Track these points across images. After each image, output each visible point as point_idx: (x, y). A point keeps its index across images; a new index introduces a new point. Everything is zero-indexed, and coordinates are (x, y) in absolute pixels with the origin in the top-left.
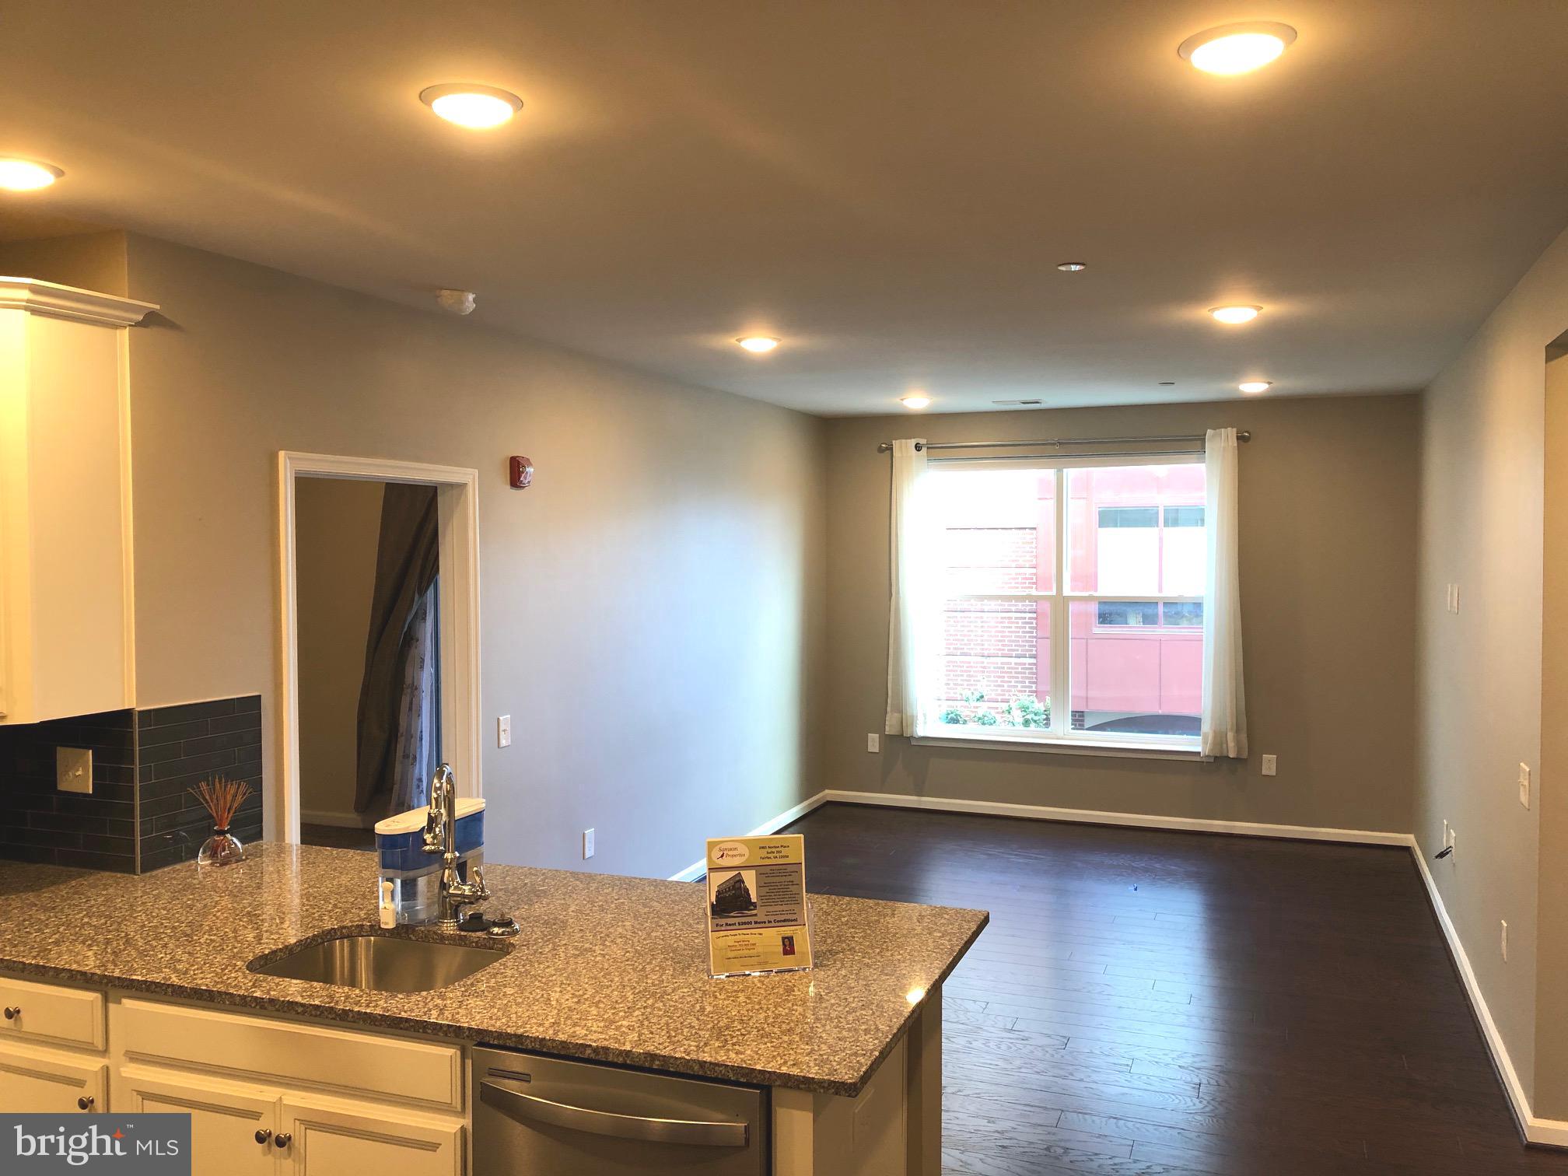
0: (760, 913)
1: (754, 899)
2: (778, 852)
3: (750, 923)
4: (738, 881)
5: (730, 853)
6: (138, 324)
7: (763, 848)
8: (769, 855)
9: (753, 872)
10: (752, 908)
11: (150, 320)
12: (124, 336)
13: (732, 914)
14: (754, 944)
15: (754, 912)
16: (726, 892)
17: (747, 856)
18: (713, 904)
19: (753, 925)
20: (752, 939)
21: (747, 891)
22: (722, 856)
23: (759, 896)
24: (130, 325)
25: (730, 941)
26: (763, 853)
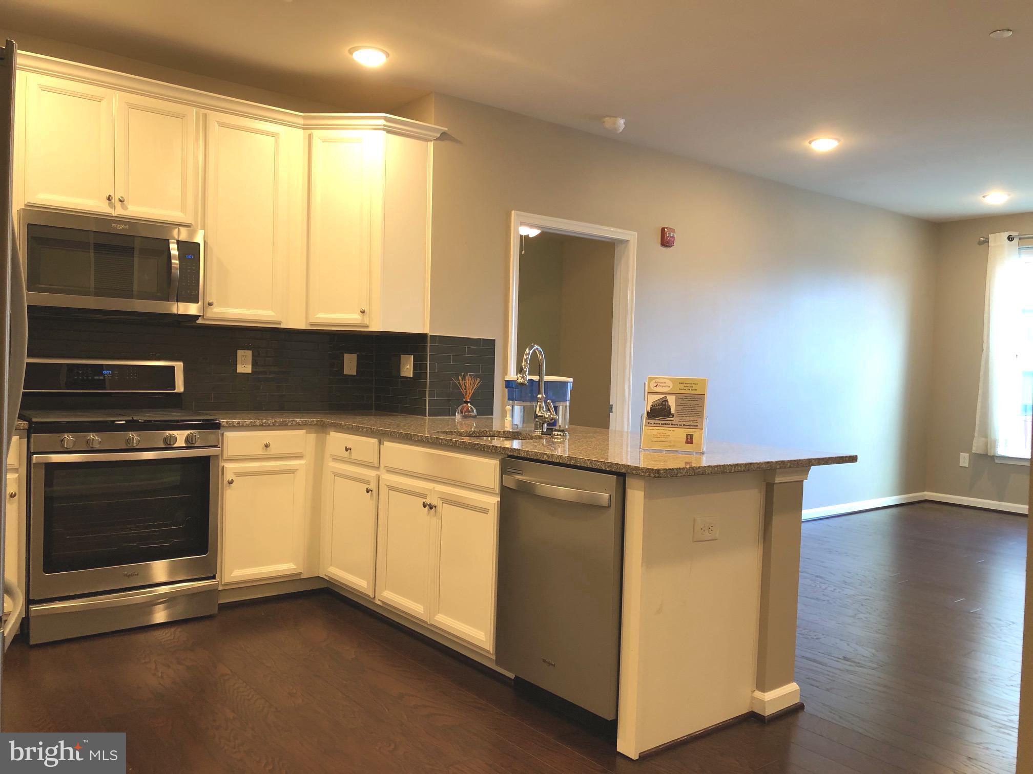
0: (676, 420)
1: (673, 411)
2: (690, 387)
3: (669, 424)
4: (664, 402)
5: (661, 385)
6: (438, 139)
7: (682, 383)
8: (685, 388)
9: (674, 397)
10: (671, 416)
11: (444, 136)
12: (431, 145)
13: (658, 418)
14: (668, 436)
15: (672, 419)
16: (657, 406)
17: (671, 387)
18: (648, 412)
19: (670, 426)
20: (668, 433)
21: (669, 407)
22: (656, 386)
23: (676, 410)
24: (435, 140)
25: (655, 432)
26: (682, 386)
